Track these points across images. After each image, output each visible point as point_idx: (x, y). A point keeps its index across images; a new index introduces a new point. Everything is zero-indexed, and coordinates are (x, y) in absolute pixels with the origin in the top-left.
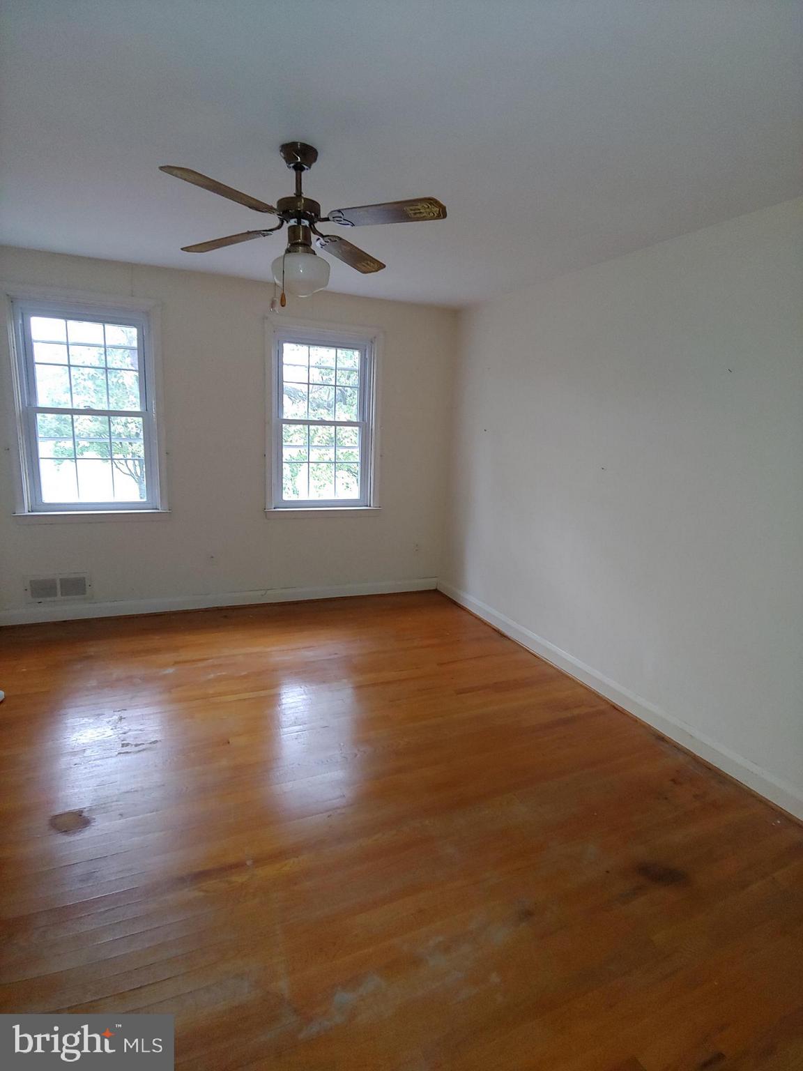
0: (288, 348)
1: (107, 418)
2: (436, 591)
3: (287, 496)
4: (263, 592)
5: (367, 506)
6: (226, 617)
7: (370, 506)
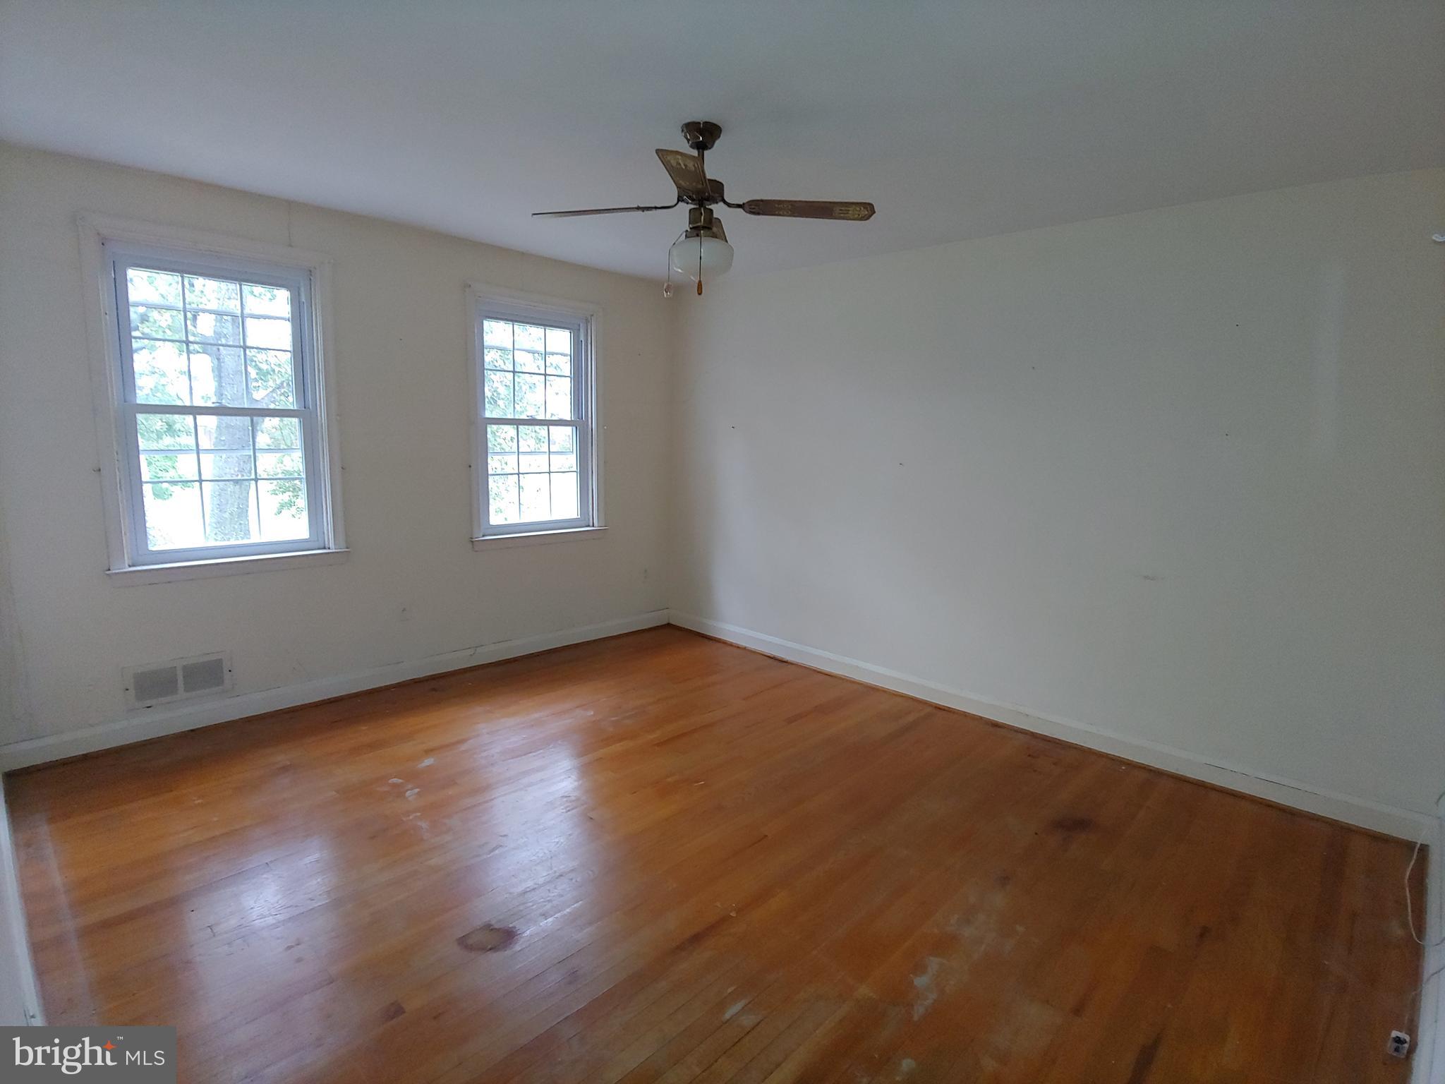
0: (488, 325)
1: (248, 419)
2: (669, 625)
3: (495, 519)
4: (470, 652)
5: (589, 526)
6: (434, 690)
7: (593, 526)
